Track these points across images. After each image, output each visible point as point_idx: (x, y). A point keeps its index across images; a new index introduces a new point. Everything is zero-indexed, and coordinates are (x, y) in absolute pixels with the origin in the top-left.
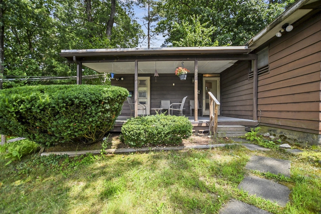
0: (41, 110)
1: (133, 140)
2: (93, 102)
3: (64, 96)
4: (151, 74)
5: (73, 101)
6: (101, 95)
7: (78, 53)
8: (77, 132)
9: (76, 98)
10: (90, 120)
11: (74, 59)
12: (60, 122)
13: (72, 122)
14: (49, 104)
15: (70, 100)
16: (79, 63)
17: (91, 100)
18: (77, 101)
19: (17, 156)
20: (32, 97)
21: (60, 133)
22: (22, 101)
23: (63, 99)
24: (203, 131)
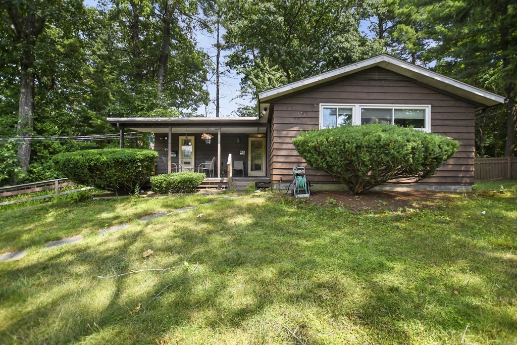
0: (102, 165)
1: (157, 187)
2: (130, 161)
3: (114, 157)
4: (195, 134)
5: (118, 160)
6: (135, 157)
7: (121, 121)
8: (120, 178)
9: (120, 158)
10: (128, 171)
11: (118, 125)
12: (111, 171)
13: (117, 172)
14: (106, 162)
15: (117, 159)
16: (122, 128)
17: (128, 160)
18: (120, 160)
19: (76, 199)
20: (97, 158)
21: (110, 179)
22: (92, 160)
23: (113, 159)
24: (225, 186)
